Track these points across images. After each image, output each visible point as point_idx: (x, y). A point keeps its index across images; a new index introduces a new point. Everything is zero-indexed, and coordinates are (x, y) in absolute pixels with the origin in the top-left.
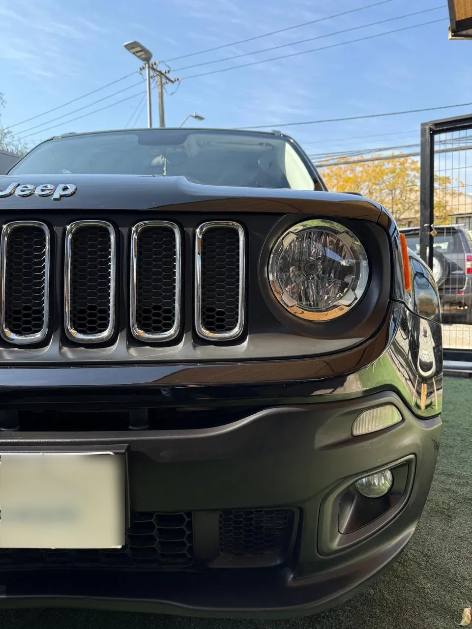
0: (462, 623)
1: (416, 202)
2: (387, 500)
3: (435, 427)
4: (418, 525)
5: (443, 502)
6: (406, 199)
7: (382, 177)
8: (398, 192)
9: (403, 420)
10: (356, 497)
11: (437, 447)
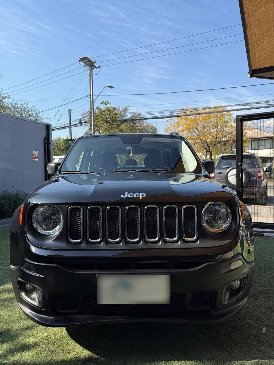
0: (263, 332)
1: (229, 133)
2: (239, 290)
3: (253, 265)
4: (248, 297)
5: (254, 293)
6: (223, 131)
7: (211, 119)
8: (219, 127)
9: (244, 264)
10: (229, 289)
11: (253, 272)
